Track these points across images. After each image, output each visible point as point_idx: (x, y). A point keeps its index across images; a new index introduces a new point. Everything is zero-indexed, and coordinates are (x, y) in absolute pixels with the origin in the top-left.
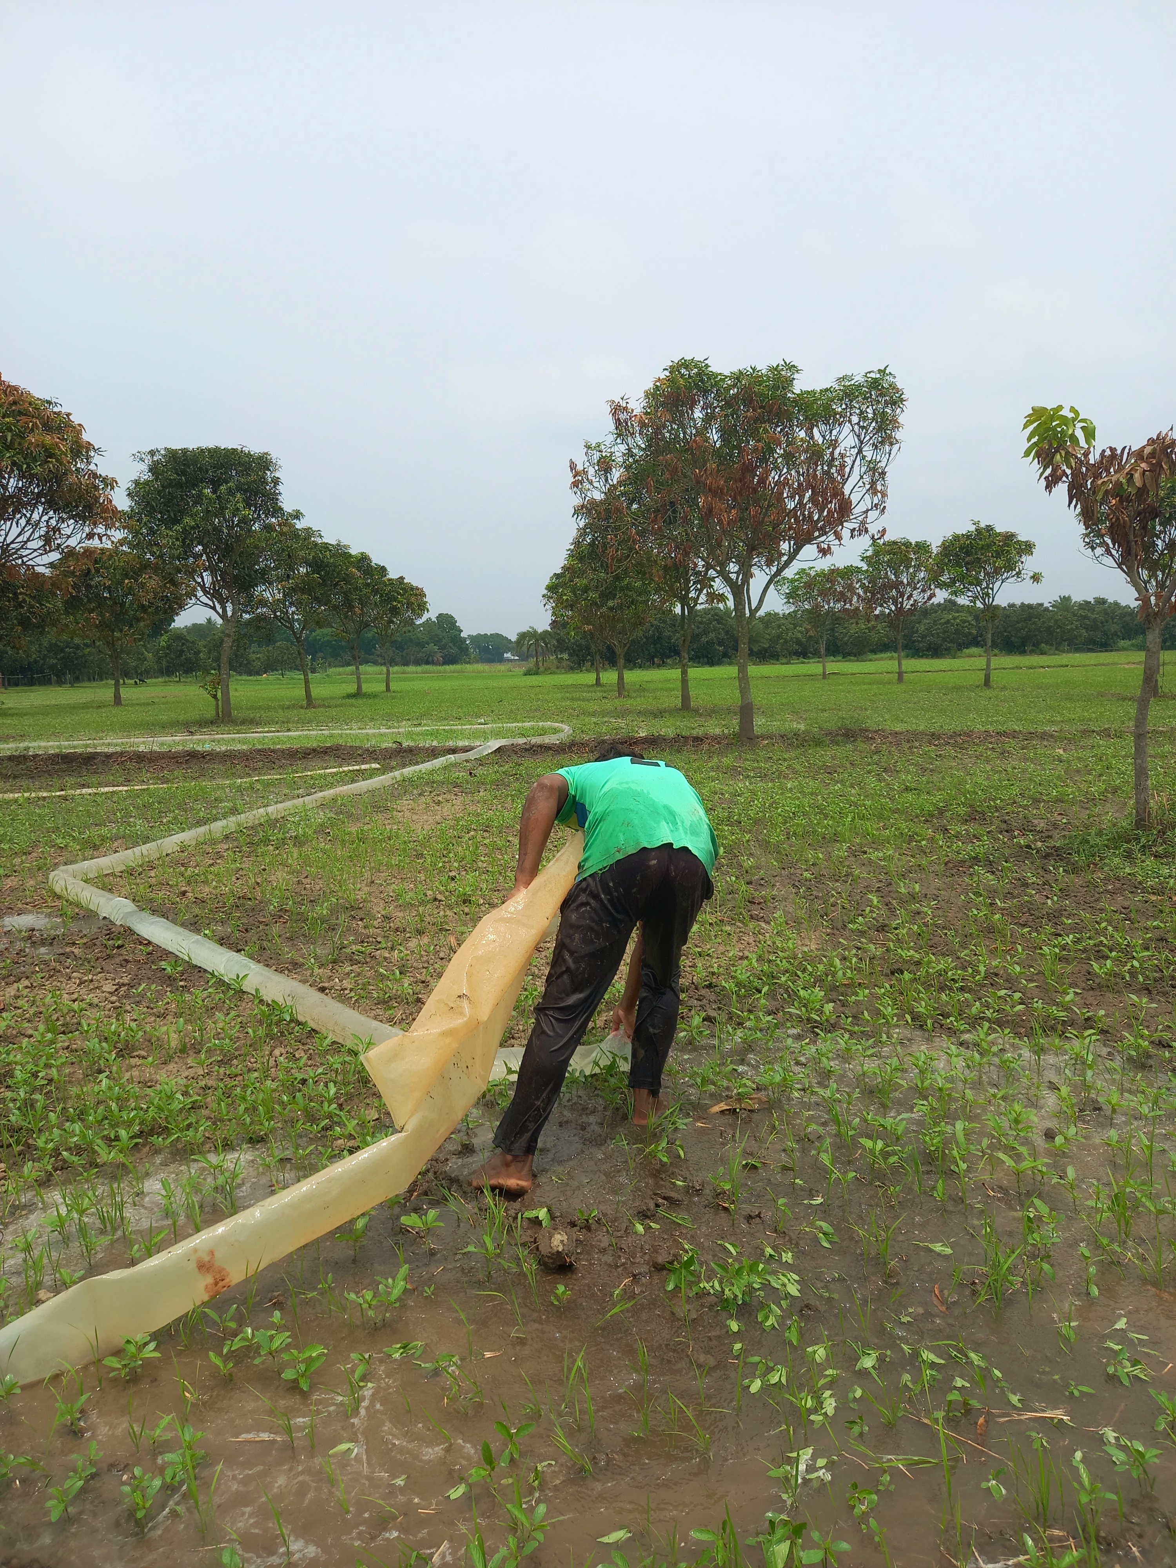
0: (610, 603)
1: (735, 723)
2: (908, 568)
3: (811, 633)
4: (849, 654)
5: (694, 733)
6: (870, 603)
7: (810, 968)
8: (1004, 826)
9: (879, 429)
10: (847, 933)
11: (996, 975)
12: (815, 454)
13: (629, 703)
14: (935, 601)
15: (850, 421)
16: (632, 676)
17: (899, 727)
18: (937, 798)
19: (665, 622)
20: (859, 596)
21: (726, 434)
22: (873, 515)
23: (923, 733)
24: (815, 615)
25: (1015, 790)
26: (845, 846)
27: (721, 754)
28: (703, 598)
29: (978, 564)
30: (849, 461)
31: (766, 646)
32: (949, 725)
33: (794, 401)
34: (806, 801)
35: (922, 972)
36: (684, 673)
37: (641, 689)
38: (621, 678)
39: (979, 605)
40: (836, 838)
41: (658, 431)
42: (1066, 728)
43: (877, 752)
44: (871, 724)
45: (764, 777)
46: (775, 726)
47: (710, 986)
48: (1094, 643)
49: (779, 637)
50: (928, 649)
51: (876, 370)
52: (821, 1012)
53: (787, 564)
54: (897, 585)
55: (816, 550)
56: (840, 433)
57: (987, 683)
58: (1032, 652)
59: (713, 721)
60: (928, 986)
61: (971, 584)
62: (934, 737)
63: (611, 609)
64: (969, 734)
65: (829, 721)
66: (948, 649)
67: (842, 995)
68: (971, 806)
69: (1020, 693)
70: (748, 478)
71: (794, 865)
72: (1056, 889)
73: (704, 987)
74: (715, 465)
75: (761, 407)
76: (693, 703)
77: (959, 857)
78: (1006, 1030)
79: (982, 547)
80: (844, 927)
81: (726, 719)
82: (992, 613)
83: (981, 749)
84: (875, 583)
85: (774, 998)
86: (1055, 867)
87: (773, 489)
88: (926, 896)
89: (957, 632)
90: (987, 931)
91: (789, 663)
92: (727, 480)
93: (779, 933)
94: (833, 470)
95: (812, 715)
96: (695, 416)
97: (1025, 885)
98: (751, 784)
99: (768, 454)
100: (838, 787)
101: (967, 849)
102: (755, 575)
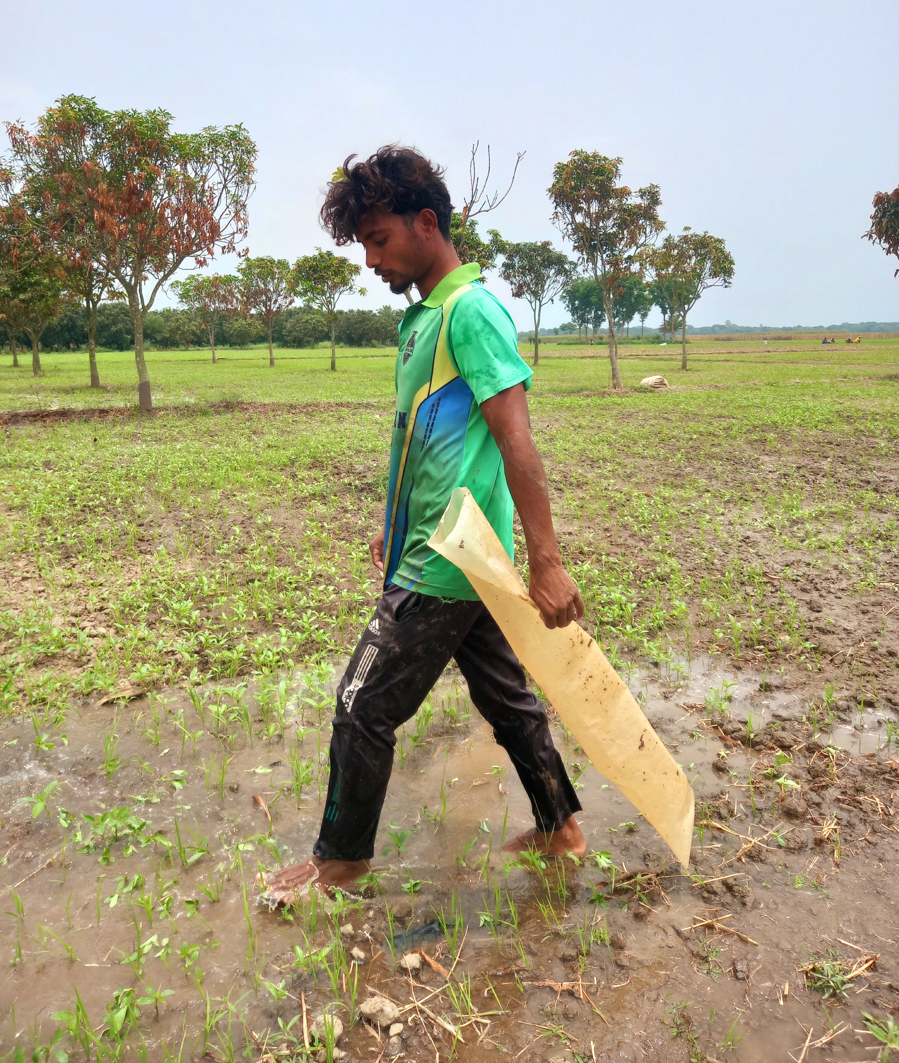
0: (22, 296)
1: (135, 398)
2: (273, 279)
3: (203, 326)
4: (235, 344)
5: (102, 406)
6: (247, 304)
7: (183, 586)
8: (336, 471)
9: (239, 171)
10: (215, 557)
11: (321, 576)
12: (190, 187)
13: (44, 382)
14: (293, 305)
15: (216, 163)
16: (47, 359)
17: (266, 401)
18: (290, 452)
19: (77, 313)
20: (237, 299)
21: (116, 160)
22: (238, 237)
23: (284, 405)
24: (204, 312)
25: (345, 445)
26: (219, 491)
27: (123, 423)
28: (105, 295)
29: (322, 280)
30: (217, 193)
31: (168, 335)
32: (303, 398)
33: (170, 141)
34: (191, 458)
35: (268, 580)
36: (92, 357)
37: (57, 370)
38: (36, 361)
39: (325, 310)
40: (212, 486)
41: (53, 151)
42: (382, 399)
43: (250, 419)
44: (245, 398)
45: (158, 440)
46: (172, 400)
47: (101, 609)
49: (178, 328)
50: (294, 341)
51: (233, 125)
52: (188, 618)
53: (171, 272)
54: (266, 292)
55: (194, 261)
56: (208, 170)
57: (333, 367)
58: (367, 345)
59: (119, 396)
60: (270, 589)
61: (318, 294)
62: (292, 407)
63: (23, 301)
64: (317, 405)
65: (214, 396)
66: (308, 342)
67: (207, 603)
68: (314, 457)
69: (356, 375)
70: (134, 199)
71: (178, 509)
72: (365, 512)
73: (95, 610)
74: (105, 186)
75: (142, 143)
76: (101, 382)
77: (302, 495)
78: (322, 614)
79: (325, 267)
80: (214, 553)
81: (128, 395)
82: (334, 316)
83: (325, 415)
84: (249, 290)
85: (154, 612)
86: (366, 498)
87: (156, 210)
88: (276, 524)
89: (314, 329)
90: (318, 545)
91: (187, 350)
92: (117, 199)
93: (161, 562)
94: (205, 199)
95: (201, 391)
96: (86, 143)
97: (346, 511)
98: (147, 446)
99: (150, 181)
100: (217, 447)
101: (309, 489)
102: (146, 278)
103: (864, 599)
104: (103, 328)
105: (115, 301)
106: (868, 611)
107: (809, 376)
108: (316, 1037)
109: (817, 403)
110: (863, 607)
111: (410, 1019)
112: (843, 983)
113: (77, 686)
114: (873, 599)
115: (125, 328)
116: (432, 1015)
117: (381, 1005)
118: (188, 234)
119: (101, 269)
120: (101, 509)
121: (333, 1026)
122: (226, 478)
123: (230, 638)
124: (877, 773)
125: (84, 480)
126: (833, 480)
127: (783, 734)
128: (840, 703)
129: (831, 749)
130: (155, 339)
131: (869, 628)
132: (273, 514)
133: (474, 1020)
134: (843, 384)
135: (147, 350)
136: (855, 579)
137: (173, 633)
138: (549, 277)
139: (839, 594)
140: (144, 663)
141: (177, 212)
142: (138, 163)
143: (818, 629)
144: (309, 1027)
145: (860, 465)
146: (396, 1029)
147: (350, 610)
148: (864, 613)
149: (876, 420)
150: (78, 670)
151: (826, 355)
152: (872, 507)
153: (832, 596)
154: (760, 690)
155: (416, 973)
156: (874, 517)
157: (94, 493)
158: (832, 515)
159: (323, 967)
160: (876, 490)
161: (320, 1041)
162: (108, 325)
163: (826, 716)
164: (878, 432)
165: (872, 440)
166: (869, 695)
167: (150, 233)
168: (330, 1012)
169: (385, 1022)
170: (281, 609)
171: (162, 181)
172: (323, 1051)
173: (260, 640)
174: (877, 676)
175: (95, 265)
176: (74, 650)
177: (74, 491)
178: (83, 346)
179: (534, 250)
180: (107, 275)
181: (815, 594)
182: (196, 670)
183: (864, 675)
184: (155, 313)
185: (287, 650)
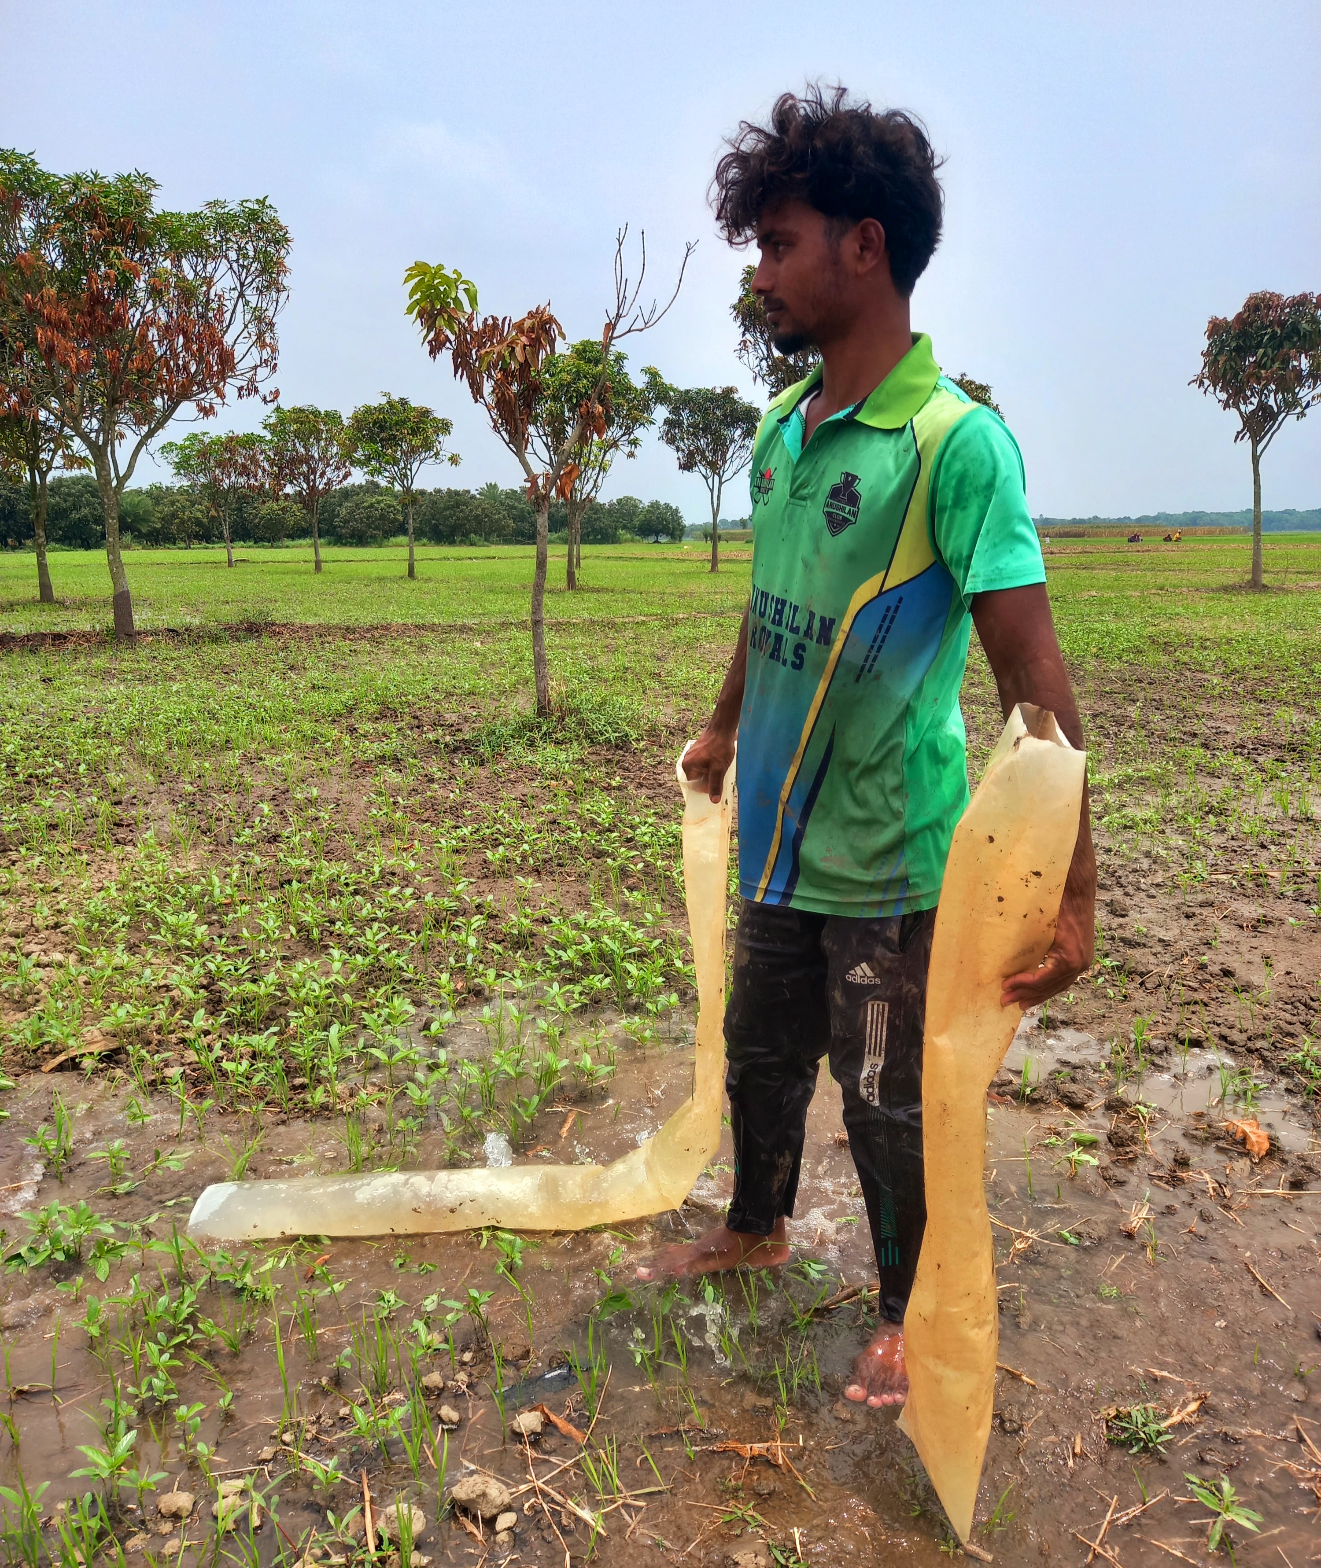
1: (108, 618)
2: (318, 440)
3: (213, 512)
4: (262, 539)
5: (57, 629)
6: (279, 479)
7: (183, 891)
8: (416, 722)
9: (263, 271)
10: (231, 849)
11: (393, 874)
12: (187, 294)
14: (350, 481)
15: (226, 257)
17: (311, 622)
18: (346, 696)
19: (17, 492)
20: (264, 470)
21: (70, 251)
22: (262, 372)
23: (337, 627)
24: (213, 490)
25: (429, 685)
26: (238, 753)
27: (89, 654)
28: (58, 461)
29: (393, 441)
30: (229, 305)
31: (158, 526)
32: (366, 618)
33: (154, 223)
34: (194, 705)
35: (313, 880)
36: (41, 556)
39: (398, 487)
40: (228, 745)
42: (485, 620)
43: (285, 648)
44: (277, 617)
45: (144, 679)
46: (166, 620)
47: (56, 926)
48: (523, 534)
49: (174, 515)
50: (352, 536)
51: (253, 199)
52: (191, 937)
53: (160, 424)
54: (307, 459)
55: (195, 409)
56: (215, 270)
57: (411, 573)
58: (462, 543)
59: (84, 615)
60: (315, 894)
61: (388, 463)
62: (348, 631)
64: (386, 628)
65: (230, 614)
66: (373, 537)
67: (220, 914)
68: (383, 703)
69: (445, 585)
70: (99, 312)
71: (175, 779)
72: (461, 782)
73: (47, 928)
74: (53, 291)
75: (110, 225)
76: (56, 594)
77: (364, 758)
78: (396, 928)
79: (397, 424)
80: (230, 842)
81: (98, 613)
82: (412, 498)
83: (398, 643)
84: (282, 457)
85: (139, 930)
86: (461, 761)
87: (134, 330)
88: (326, 801)
89: (382, 517)
90: (389, 830)
91: (188, 547)
92: (72, 313)
93: (149, 857)
94: (210, 314)
95: (210, 608)
96: (23, 225)
97: (432, 781)
98: (128, 688)
99: (124, 285)
100: (234, 688)
101: (374, 749)
102: (122, 436)
103: (1189, 897)
104: (58, 514)
105: (75, 473)
106: (1194, 914)
107: (1109, 587)
108: (386, 1536)
109: (1121, 624)
110: (1186, 909)
111: (526, 1506)
112: (1159, 1434)
113: (18, 1038)
114: (1201, 897)
115: (93, 515)
116: (558, 1498)
117: (483, 1487)
118: (186, 367)
119: (52, 422)
120: (56, 779)
121: (410, 1519)
122: (249, 734)
123: (254, 965)
124: (1207, 1139)
125: (29, 738)
126: (1144, 733)
127: (1073, 1087)
128: (1155, 1042)
129: (1141, 1108)
130: (139, 531)
131: (1195, 937)
132: (321, 786)
133: (620, 1502)
134: (1158, 598)
135: (127, 547)
136: (1176, 870)
137: (167, 960)
138: (733, 441)
139: (1153, 891)
140: (121, 1005)
141: (167, 332)
142: (105, 256)
143: (1122, 940)
144: (374, 1523)
145: (1182, 710)
146: (506, 1520)
147: (437, 924)
148: (1188, 917)
149: (1206, 648)
150: (20, 1016)
151: (1133, 557)
152: (1199, 768)
153: (1143, 895)
154: (1039, 1027)
155: (536, 1440)
156: (1203, 783)
157: (45, 756)
158: (1143, 781)
159: (395, 1434)
160: (1205, 746)
161: (391, 1542)
162: (65, 510)
163: (1134, 1063)
164: (1208, 664)
165: (1200, 675)
166: (1196, 1031)
167: (126, 365)
168: (406, 1499)
169: (488, 1511)
170: (333, 922)
171: (142, 285)
172: (395, 1557)
173: (300, 966)
174: (1206, 1005)
175: (43, 415)
176: (14, 986)
177: (15, 753)
178: (29, 542)
179: (711, 400)
180: (61, 430)
181: (1118, 893)
182: (202, 1011)
183: (1188, 1004)
184: (139, 492)
185: (341, 980)
